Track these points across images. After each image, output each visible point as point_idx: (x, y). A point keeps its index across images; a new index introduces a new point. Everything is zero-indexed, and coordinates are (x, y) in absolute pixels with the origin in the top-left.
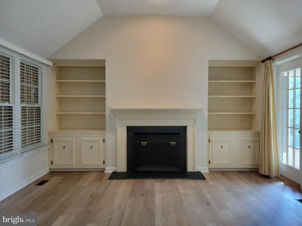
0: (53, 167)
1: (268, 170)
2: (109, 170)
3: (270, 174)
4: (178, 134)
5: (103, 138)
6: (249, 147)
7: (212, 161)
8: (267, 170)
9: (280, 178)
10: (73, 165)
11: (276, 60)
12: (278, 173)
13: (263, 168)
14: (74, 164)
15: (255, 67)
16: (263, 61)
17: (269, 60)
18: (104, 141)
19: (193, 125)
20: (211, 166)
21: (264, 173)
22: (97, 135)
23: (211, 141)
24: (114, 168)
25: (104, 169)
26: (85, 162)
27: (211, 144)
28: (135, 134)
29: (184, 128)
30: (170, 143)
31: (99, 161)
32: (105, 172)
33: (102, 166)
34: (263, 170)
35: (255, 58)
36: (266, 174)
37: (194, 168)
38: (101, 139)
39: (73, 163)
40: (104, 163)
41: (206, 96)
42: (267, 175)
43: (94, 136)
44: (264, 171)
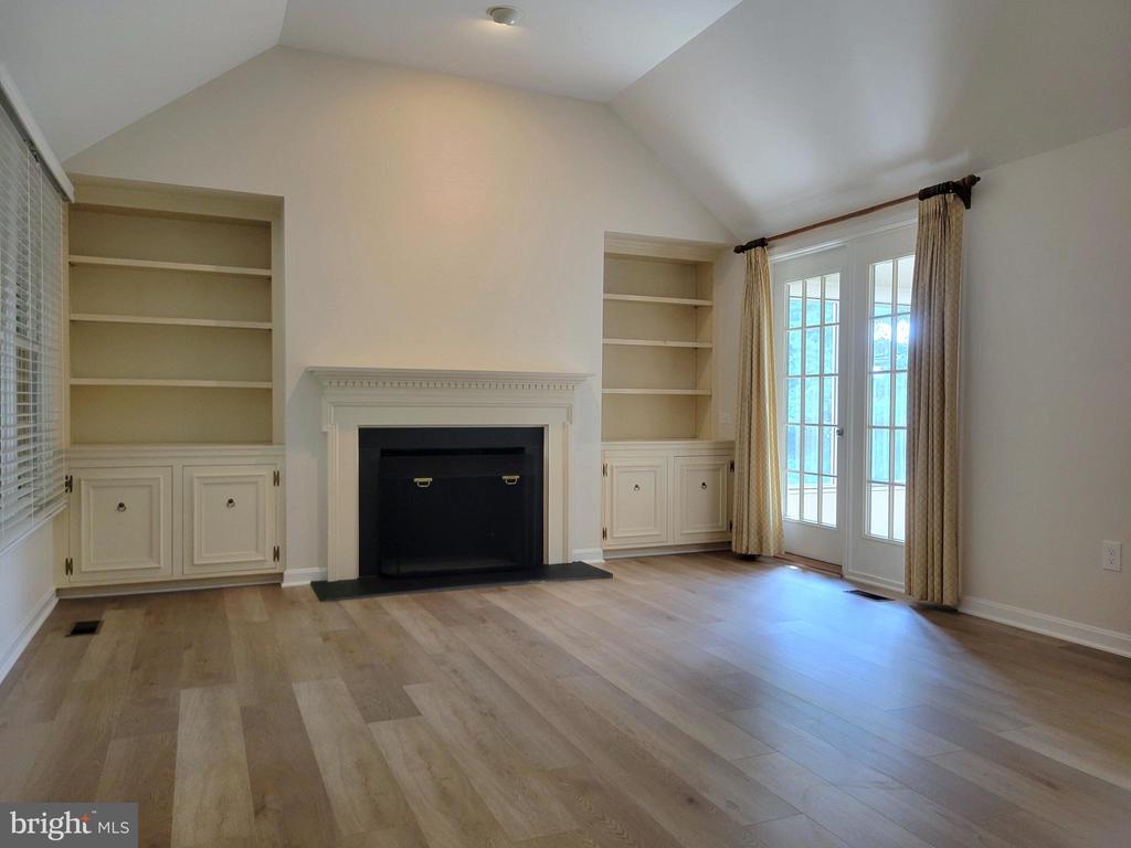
0: (75, 580)
1: (756, 540)
2: (298, 577)
3: (761, 549)
4: (520, 451)
5: (273, 469)
6: (704, 484)
7: (612, 528)
8: (754, 539)
9: (784, 558)
10: (159, 568)
11: (776, 250)
12: (780, 546)
13: (745, 536)
14: (162, 565)
15: (711, 264)
16: (740, 249)
17: (759, 248)
18: (277, 479)
19: (564, 424)
20: (610, 543)
21: (747, 549)
22: (253, 461)
23: (608, 471)
24: (317, 570)
25: (281, 575)
26: (204, 555)
27: (607, 478)
28: (384, 453)
29: (537, 434)
30: (504, 477)
31: (257, 549)
32: (283, 585)
33: (270, 567)
34: (745, 542)
35: (716, 238)
36: (752, 551)
37: (565, 550)
38: (268, 474)
39: (159, 563)
40: (276, 554)
41: (597, 340)
42: (756, 553)
43: (243, 464)
44: (745, 544)
